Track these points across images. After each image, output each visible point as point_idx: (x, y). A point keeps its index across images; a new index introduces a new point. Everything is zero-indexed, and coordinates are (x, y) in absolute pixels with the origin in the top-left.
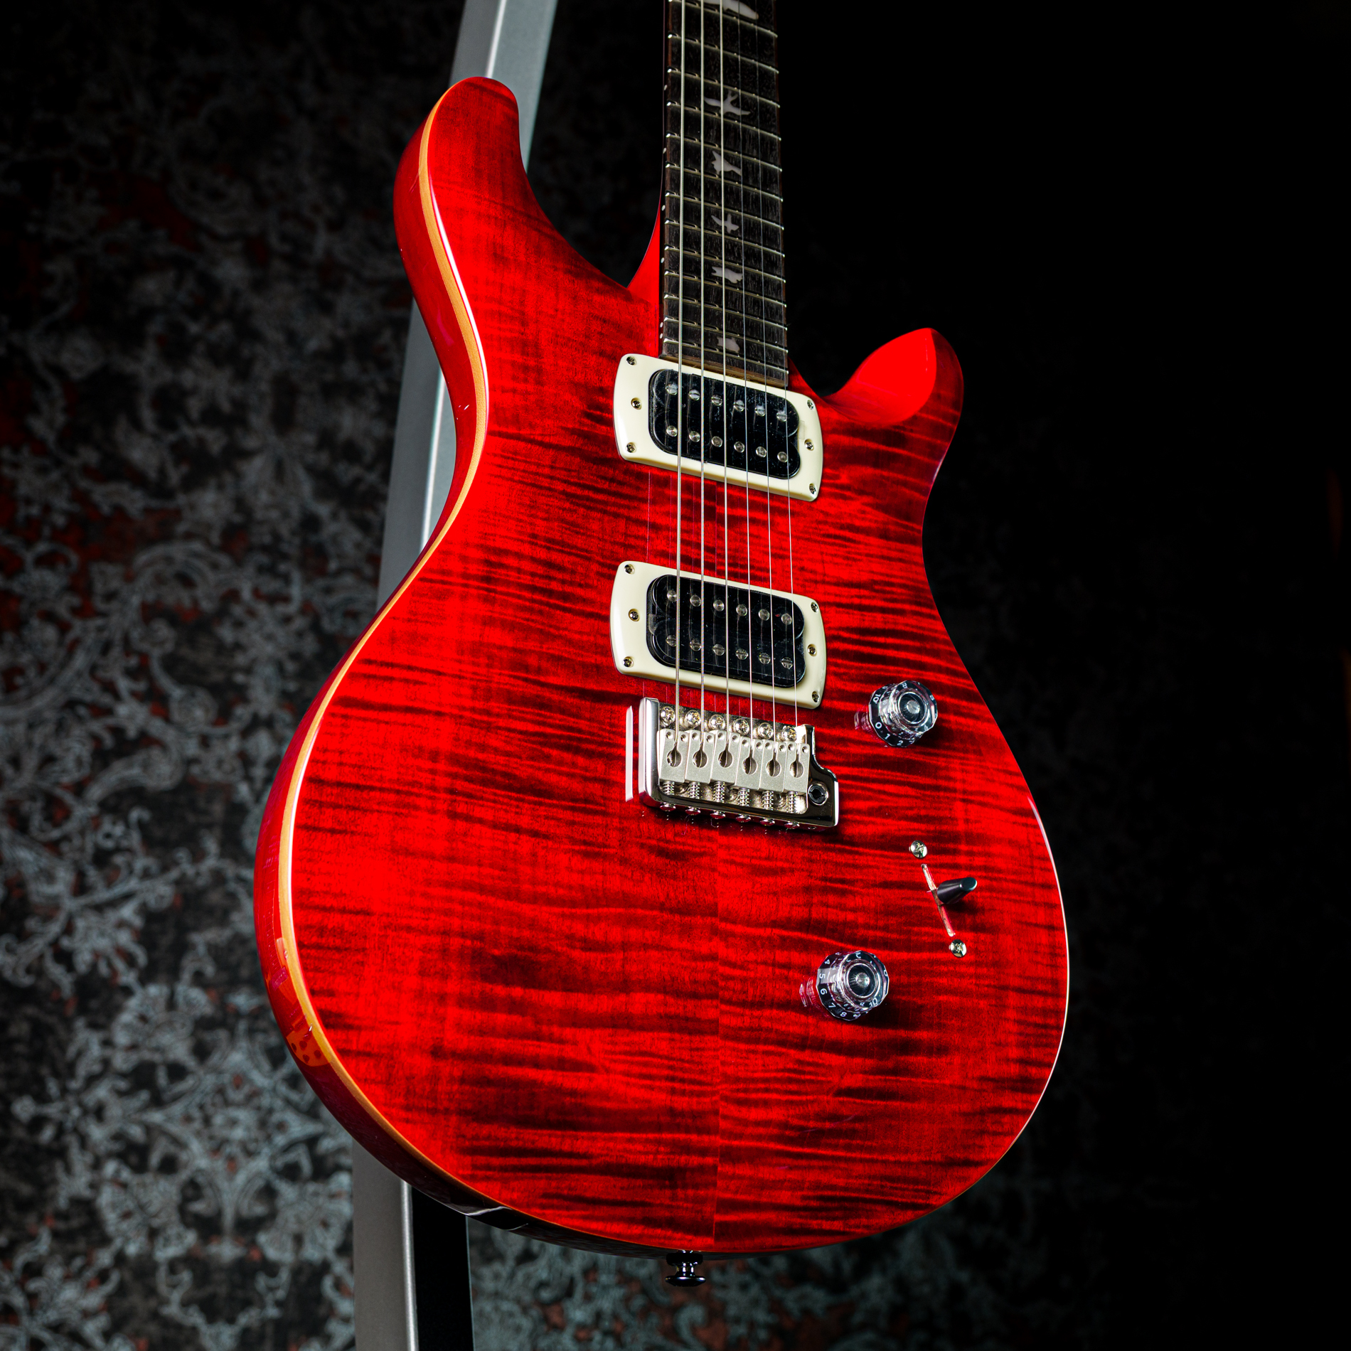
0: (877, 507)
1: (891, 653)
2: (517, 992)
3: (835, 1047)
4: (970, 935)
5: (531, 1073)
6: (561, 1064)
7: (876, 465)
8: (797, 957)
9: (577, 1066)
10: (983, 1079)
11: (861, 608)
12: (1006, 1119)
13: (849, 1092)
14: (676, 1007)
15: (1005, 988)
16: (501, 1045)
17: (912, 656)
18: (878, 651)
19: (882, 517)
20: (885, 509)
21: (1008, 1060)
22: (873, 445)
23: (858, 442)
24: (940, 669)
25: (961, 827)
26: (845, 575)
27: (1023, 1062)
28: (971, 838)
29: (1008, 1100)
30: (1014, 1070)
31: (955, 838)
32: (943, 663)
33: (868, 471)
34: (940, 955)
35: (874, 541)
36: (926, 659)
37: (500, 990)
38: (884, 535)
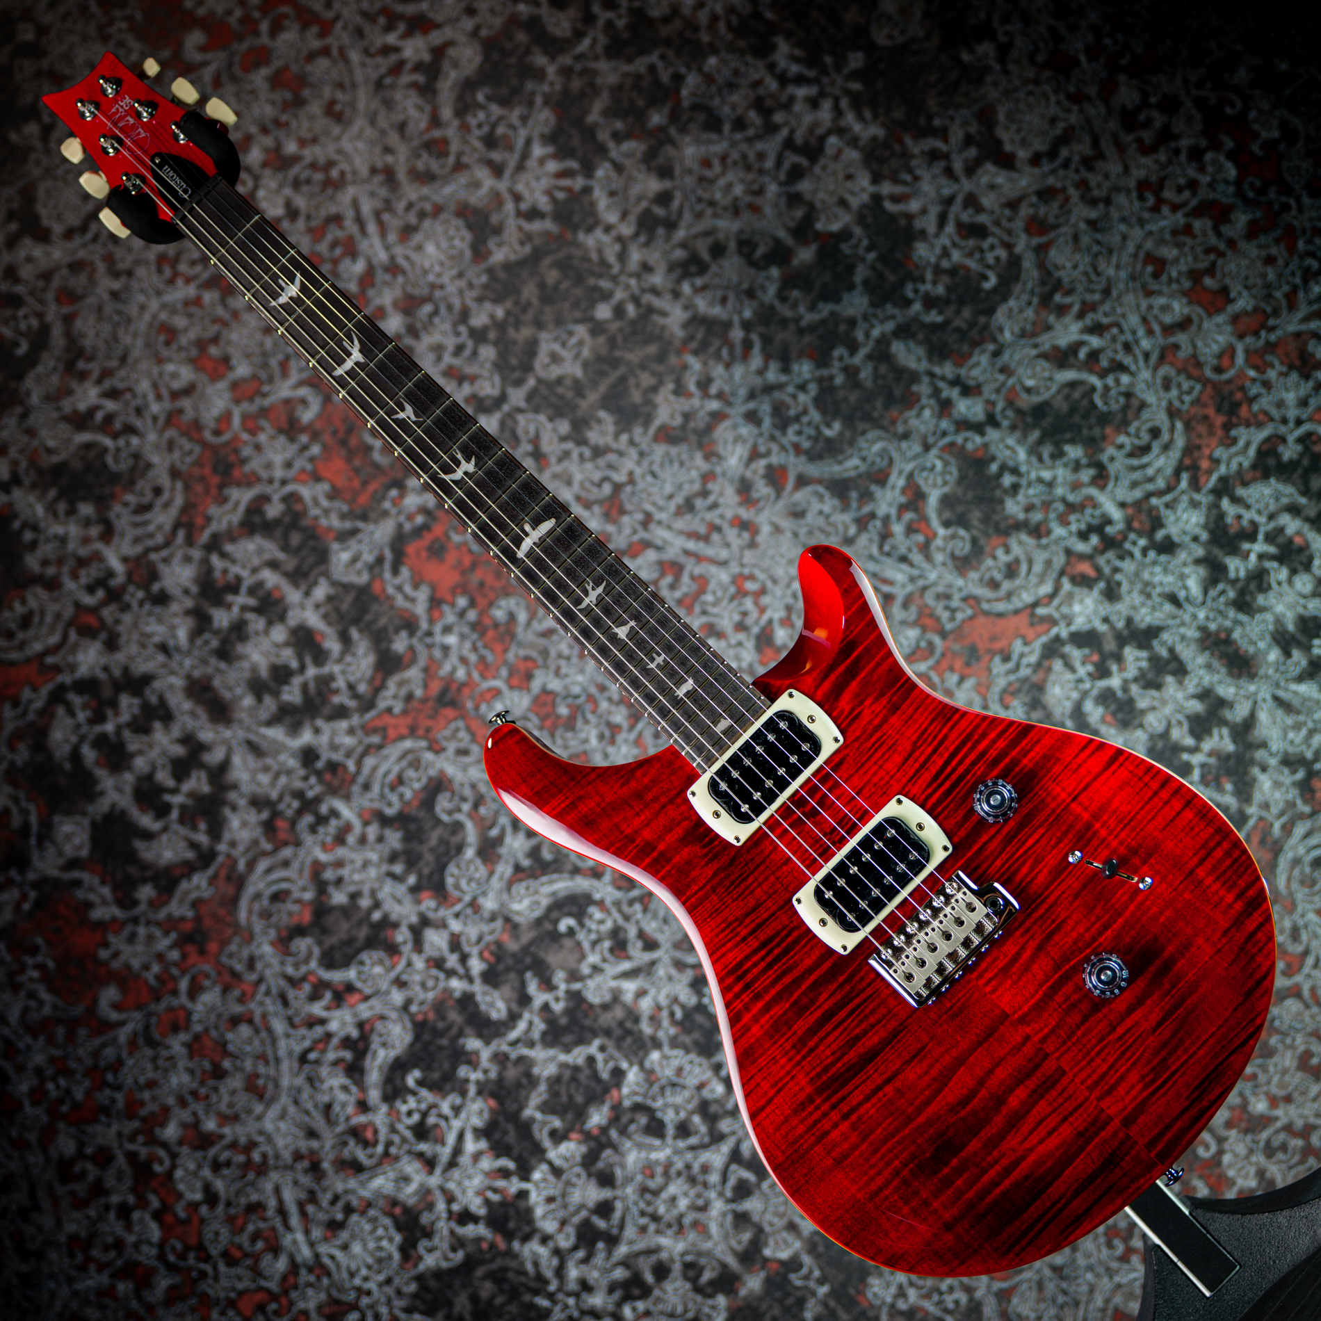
0: (876, 699)
1: (961, 770)
2: (955, 1162)
3: (1131, 1010)
4: (1145, 869)
5: (998, 1191)
6: (1008, 1171)
7: (854, 677)
8: (1068, 988)
9: (1015, 1164)
10: (1225, 933)
11: (922, 766)
12: (1259, 935)
13: (1160, 1024)
14: (1031, 1084)
15: (1192, 872)
16: (971, 1194)
17: (972, 757)
18: (954, 777)
19: (884, 701)
20: (882, 694)
21: (1230, 906)
22: (841, 669)
23: (833, 677)
24: (994, 742)
25: (1086, 816)
26: (897, 759)
27: (1239, 896)
28: (1096, 817)
29: (1251, 925)
30: (1239, 906)
31: (1089, 826)
32: (992, 735)
33: (854, 686)
34: (1139, 898)
35: (893, 720)
36: (981, 747)
37: (946, 1170)
38: (895, 708)
